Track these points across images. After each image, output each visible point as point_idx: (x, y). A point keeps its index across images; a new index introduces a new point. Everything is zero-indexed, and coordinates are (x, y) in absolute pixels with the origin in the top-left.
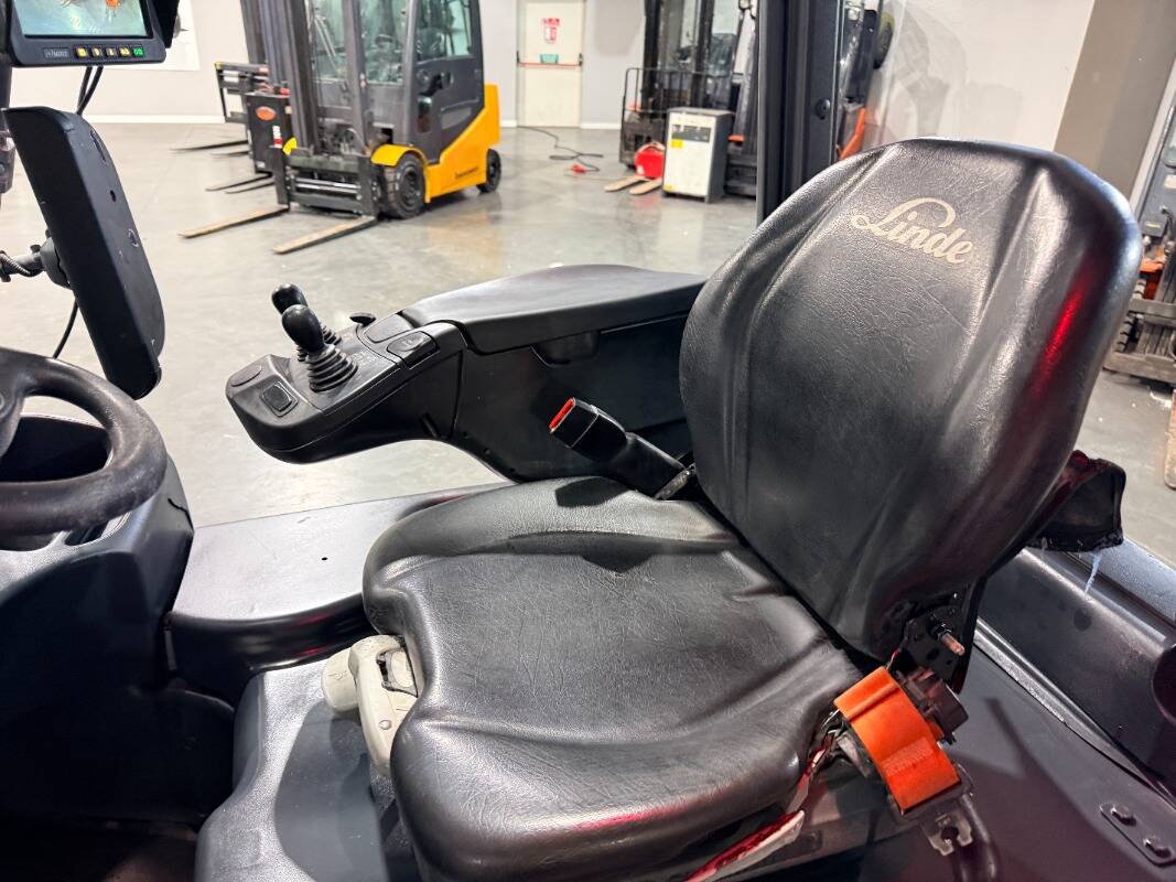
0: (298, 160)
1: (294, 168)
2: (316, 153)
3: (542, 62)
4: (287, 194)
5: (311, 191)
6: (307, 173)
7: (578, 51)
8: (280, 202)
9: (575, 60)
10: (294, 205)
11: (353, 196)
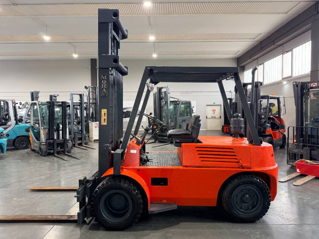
0: (158, 134)
1: (158, 135)
2: (161, 132)
3: (212, 118)
4: (156, 140)
5: (160, 139)
6: (159, 136)
7: (220, 115)
8: (155, 141)
9: (219, 117)
10: (157, 141)
11: (167, 139)
